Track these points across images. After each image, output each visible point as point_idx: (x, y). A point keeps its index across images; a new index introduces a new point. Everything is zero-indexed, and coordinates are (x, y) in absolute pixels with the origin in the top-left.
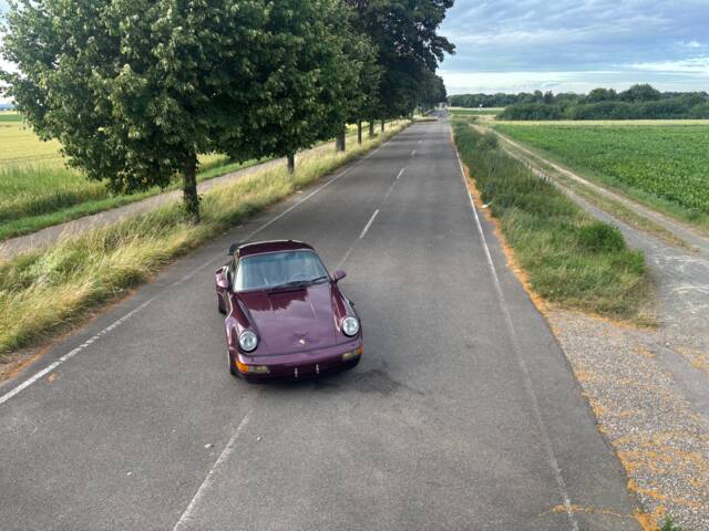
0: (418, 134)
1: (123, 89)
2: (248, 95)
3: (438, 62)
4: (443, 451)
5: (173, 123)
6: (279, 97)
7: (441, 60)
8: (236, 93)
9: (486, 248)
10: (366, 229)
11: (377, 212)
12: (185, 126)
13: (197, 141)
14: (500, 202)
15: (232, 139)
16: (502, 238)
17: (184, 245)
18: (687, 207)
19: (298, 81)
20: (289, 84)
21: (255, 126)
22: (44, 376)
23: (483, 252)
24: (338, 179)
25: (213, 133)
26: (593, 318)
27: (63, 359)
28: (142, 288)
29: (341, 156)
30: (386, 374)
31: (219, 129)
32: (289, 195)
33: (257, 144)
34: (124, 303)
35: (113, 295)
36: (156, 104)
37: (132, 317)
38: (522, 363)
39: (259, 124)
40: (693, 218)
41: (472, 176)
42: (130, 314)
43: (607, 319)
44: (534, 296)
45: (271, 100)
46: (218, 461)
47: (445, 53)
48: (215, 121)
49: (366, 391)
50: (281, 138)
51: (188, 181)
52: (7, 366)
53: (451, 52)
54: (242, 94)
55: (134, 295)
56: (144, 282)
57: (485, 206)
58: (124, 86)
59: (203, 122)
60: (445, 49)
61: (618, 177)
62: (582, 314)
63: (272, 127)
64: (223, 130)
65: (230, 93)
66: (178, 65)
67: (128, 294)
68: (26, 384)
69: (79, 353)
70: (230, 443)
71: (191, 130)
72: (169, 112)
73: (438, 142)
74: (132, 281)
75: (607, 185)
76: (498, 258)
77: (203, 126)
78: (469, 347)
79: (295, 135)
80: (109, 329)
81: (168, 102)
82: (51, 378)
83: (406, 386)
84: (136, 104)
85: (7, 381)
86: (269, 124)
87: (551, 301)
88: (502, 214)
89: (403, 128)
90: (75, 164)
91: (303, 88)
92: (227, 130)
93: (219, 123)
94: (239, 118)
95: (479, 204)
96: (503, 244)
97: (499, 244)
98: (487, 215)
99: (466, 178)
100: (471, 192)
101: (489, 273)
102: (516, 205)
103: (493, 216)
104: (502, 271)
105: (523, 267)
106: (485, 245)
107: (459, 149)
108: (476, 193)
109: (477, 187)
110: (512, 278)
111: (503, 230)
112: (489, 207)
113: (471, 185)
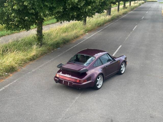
0: (146, 8)
11: (120, 46)
15: (58, 12)
17: (34, 55)
21: (67, 7)
24: (106, 28)
25: (51, 9)
28: (15, 74)
29: (108, 17)
31: (53, 7)
34: (7, 80)
35: (3, 76)
37: (9, 86)
48: (52, 4)
50: (79, 13)
51: (39, 27)
55: (12, 76)
56: (16, 71)
59: (47, 4)
63: (75, 8)
64: (55, 8)
67: (9, 75)
73: (155, 13)
74: (11, 70)
77: (47, 5)
79: (85, 12)
89: (140, 4)
92: (57, 8)
93: (53, 5)
94: (62, 3)
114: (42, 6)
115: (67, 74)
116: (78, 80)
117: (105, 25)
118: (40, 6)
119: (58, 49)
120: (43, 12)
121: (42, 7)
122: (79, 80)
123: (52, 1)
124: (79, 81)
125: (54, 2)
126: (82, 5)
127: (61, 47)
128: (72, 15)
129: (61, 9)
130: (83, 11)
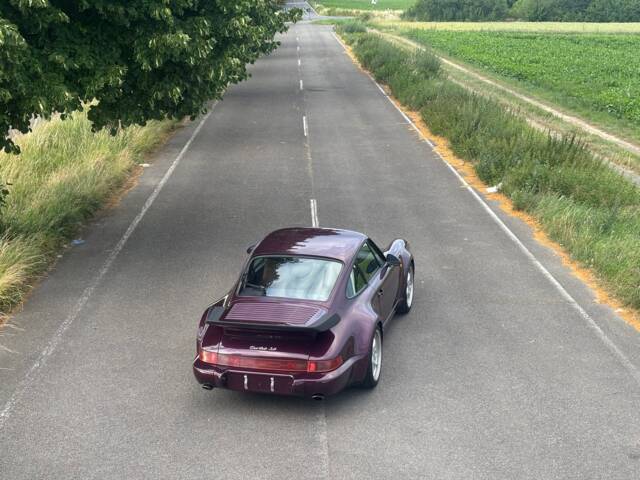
2: (132, 12)
6: (186, 16)
8: (111, 7)
9: (545, 271)
11: (313, 204)
12: (26, 68)
21: (145, 66)
25: (77, 81)
31: (84, 71)
32: (131, 171)
33: (144, 96)
39: (152, 63)
41: (435, 133)
45: (171, 21)
54: (121, 9)
57: (493, 189)
63: (176, 67)
64: (90, 73)
71: (35, 77)
77: (55, 66)
86: (168, 63)
88: (534, 205)
92: (98, 74)
93: (84, 59)
94: (111, 50)
95: (480, 186)
96: (565, 260)
97: (558, 261)
98: (507, 206)
99: (424, 134)
100: (450, 161)
101: (579, 317)
102: (554, 190)
103: (519, 207)
104: (597, 313)
105: (626, 304)
106: (538, 264)
107: (380, 80)
108: (461, 162)
109: (459, 154)
110: (620, 324)
111: (555, 236)
112: (499, 191)
113: (441, 148)
114: (39, 70)
115: (258, 344)
116: (313, 365)
117: (185, 122)
118: (32, 69)
119: (76, 242)
120: (43, 94)
121: (37, 73)
122: (316, 363)
123: (68, 46)
124: (316, 368)
125: (77, 47)
126: (204, 54)
127: (85, 235)
128: (160, 96)
129: (117, 76)
130: (204, 77)
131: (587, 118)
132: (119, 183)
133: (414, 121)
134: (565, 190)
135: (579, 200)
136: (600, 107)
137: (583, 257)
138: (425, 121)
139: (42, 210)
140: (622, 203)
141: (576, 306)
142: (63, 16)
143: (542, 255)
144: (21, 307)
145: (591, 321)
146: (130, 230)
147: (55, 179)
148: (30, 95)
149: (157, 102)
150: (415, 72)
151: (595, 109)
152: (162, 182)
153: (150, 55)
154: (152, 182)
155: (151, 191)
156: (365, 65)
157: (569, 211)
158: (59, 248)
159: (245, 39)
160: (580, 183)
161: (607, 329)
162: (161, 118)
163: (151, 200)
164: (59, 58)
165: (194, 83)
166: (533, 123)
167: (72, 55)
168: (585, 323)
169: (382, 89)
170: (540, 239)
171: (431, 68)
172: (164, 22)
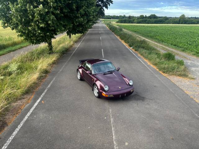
0: (97, 27)
1: (40, 12)
3: (108, 6)
4: (168, 114)
5: (53, 23)
6: (82, 16)
7: (109, 5)
10: (103, 55)
11: (102, 50)
12: (56, 24)
13: (60, 29)
14: (136, 47)
16: (142, 57)
18: (180, 48)
19: (87, 11)
20: (85, 12)
22: (40, 102)
23: (140, 60)
24: (83, 40)
25: (64, 26)
26: (178, 77)
27: (41, 96)
28: (49, 74)
30: (139, 95)
32: (73, 45)
33: (75, 30)
34: (47, 79)
35: (43, 76)
36: (49, 17)
38: (171, 90)
39: (77, 24)
40: (183, 51)
41: (122, 39)
42: (52, 82)
43: (182, 78)
44: (161, 72)
45: (80, 16)
46: (112, 122)
47: (110, 3)
49: (137, 100)
52: (25, 99)
53: (112, 3)
54: (72, 15)
55: (48, 77)
56: (49, 72)
57: (131, 48)
58: (40, 11)
60: (110, 2)
61: (158, 40)
62: (175, 77)
63: (80, 25)
64: (67, 25)
65: (68, 14)
66: (55, 5)
67: (46, 76)
68: (36, 104)
69: (45, 94)
70: (111, 117)
71: (58, 25)
72: (52, 20)
74: (46, 72)
75: (156, 42)
76: (144, 62)
77: (61, 24)
78: (155, 87)
80: (49, 86)
81: (52, 17)
82: (43, 102)
83: (147, 98)
84: (43, 17)
85: (29, 104)
86: (79, 24)
87: (166, 73)
88: (138, 50)
90: (21, 36)
91: (89, 13)
93: (66, 23)
95: (129, 47)
96: (143, 58)
97: (142, 58)
98: (134, 50)
99: (120, 40)
100: (124, 44)
101: (145, 66)
102: (142, 48)
103: (136, 51)
104: (148, 66)
105: (153, 65)
106: (139, 59)
107: (113, 31)
108: (126, 44)
109: (126, 43)
110: (152, 68)
111: (142, 55)
112: (133, 48)
113: (123, 42)
117: (81, 38)
126: (85, 22)
127: (66, 54)
128: (78, 29)
129: (71, 26)
130: (85, 26)
131: (146, 38)
132: (71, 46)
133: (118, 38)
134: (143, 48)
135: (145, 49)
136: (148, 36)
137: (146, 58)
138: (120, 38)
139: (59, 50)
140: (152, 50)
141: (145, 65)
142: (63, 15)
143: (139, 57)
144: (56, 64)
145: (147, 67)
146: (73, 53)
147: (61, 45)
148: (57, 28)
149: (78, 31)
150: (119, 30)
151: (148, 37)
152: (78, 46)
153: (76, 22)
154: (76, 46)
155: (76, 48)
156: (110, 30)
157: (144, 51)
158: (62, 56)
159: (92, 20)
160: (146, 46)
161: (150, 68)
162: (78, 34)
163: (76, 49)
164: (62, 22)
165: (84, 28)
166: (138, 38)
167: (64, 22)
168: (146, 67)
169: (113, 33)
170: (139, 55)
171: (121, 30)
172: (79, 17)
